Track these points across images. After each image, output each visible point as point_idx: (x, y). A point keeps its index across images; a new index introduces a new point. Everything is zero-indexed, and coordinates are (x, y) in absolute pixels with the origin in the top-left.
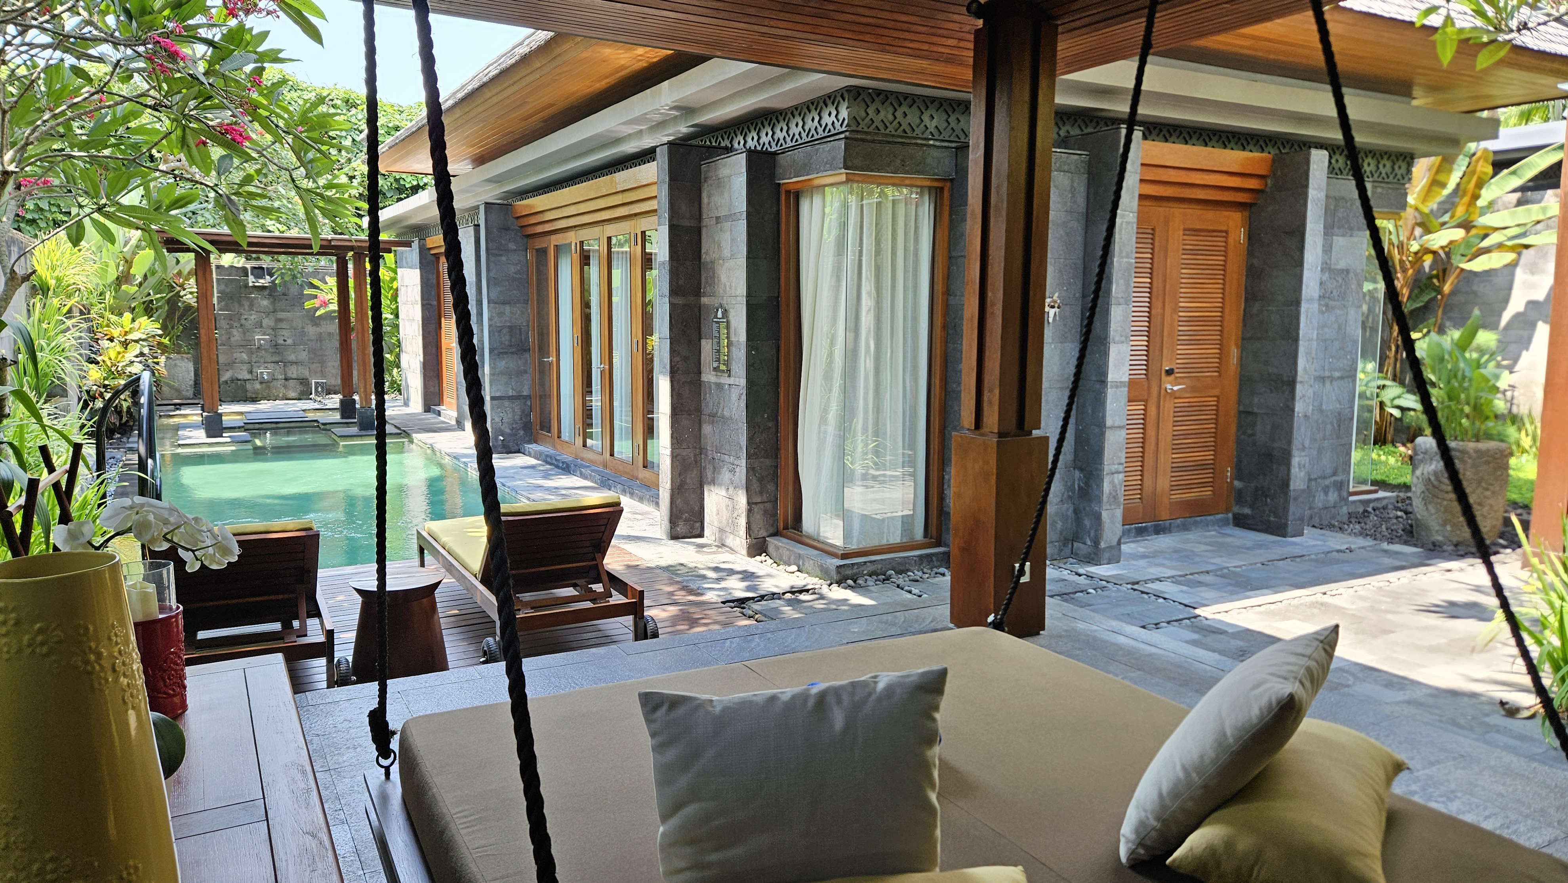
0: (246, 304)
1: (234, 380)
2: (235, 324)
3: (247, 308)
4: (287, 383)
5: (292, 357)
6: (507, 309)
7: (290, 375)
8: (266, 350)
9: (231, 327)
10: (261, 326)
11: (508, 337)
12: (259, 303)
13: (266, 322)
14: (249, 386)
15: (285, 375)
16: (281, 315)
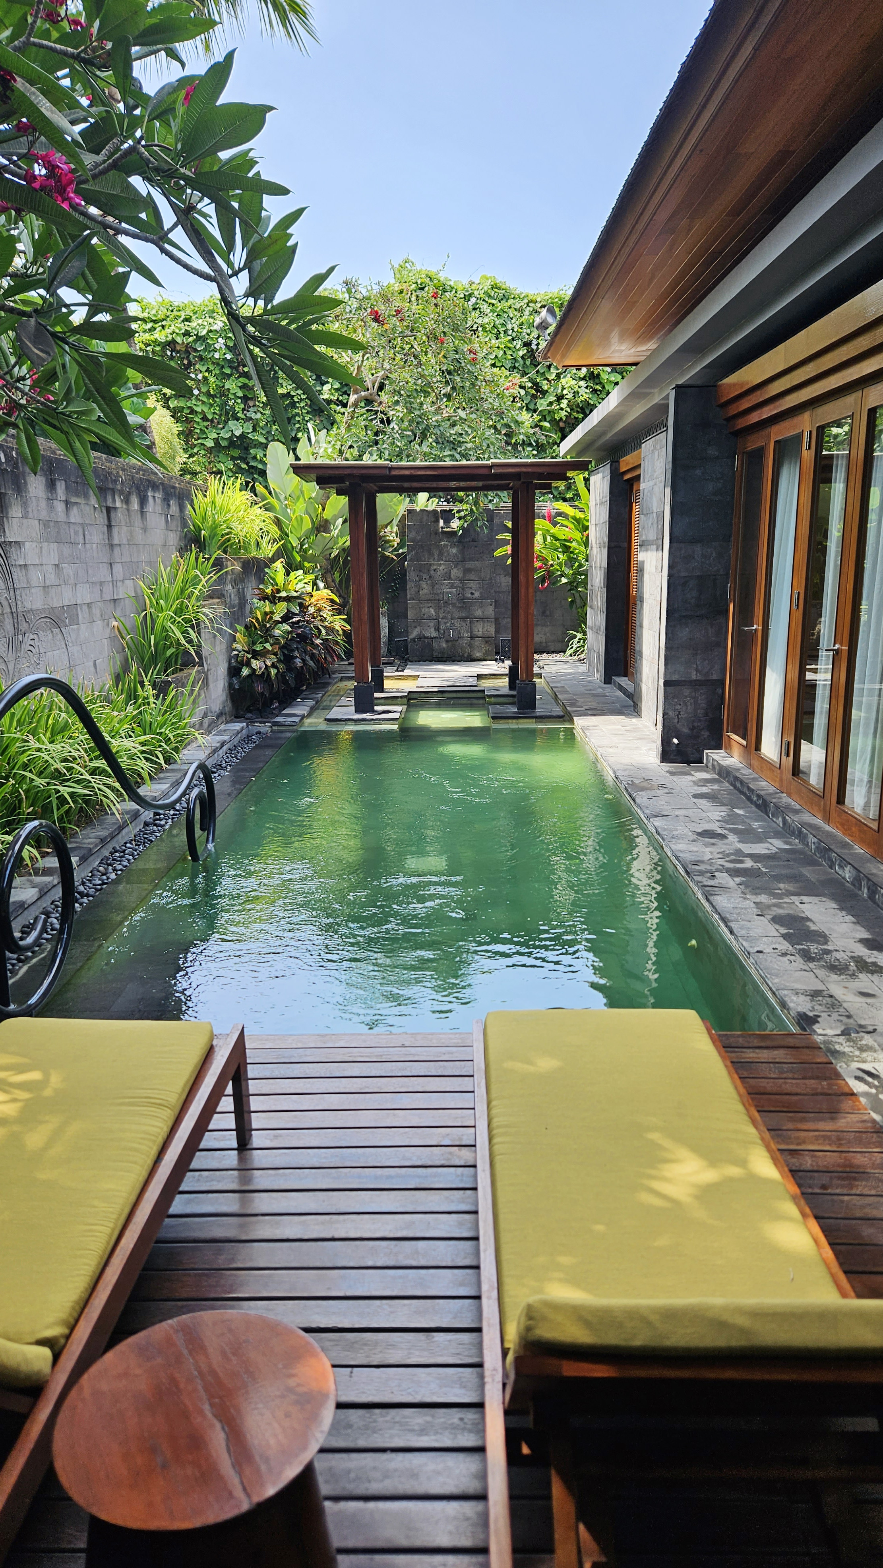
0: (436, 553)
1: (421, 637)
2: (424, 576)
3: (436, 557)
4: (472, 642)
5: (479, 613)
6: (698, 550)
7: (476, 633)
8: (454, 605)
9: (421, 579)
10: (450, 578)
11: (695, 593)
12: (448, 551)
13: (455, 573)
14: (435, 645)
15: (471, 633)
16: (470, 564)
